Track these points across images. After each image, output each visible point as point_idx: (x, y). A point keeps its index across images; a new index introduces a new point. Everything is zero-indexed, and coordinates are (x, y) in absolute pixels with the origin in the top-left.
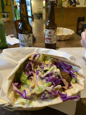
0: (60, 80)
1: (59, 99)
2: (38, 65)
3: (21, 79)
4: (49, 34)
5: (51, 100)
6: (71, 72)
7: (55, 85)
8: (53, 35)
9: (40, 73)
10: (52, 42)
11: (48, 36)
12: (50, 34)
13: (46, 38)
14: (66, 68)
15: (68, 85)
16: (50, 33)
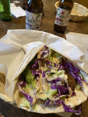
0: (66, 89)
1: (61, 108)
2: (45, 64)
3: (26, 78)
4: (61, 15)
5: (53, 108)
6: (78, 78)
7: (60, 94)
8: (65, 17)
9: (47, 76)
10: (63, 24)
11: (60, 17)
12: (63, 15)
13: (57, 18)
14: (74, 72)
15: (72, 94)
16: (63, 13)
